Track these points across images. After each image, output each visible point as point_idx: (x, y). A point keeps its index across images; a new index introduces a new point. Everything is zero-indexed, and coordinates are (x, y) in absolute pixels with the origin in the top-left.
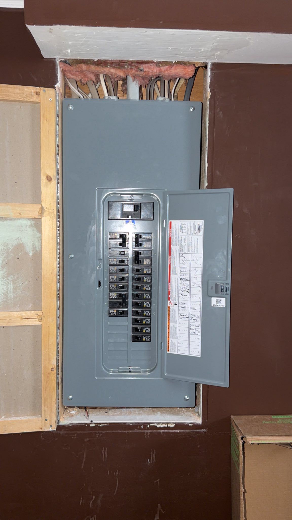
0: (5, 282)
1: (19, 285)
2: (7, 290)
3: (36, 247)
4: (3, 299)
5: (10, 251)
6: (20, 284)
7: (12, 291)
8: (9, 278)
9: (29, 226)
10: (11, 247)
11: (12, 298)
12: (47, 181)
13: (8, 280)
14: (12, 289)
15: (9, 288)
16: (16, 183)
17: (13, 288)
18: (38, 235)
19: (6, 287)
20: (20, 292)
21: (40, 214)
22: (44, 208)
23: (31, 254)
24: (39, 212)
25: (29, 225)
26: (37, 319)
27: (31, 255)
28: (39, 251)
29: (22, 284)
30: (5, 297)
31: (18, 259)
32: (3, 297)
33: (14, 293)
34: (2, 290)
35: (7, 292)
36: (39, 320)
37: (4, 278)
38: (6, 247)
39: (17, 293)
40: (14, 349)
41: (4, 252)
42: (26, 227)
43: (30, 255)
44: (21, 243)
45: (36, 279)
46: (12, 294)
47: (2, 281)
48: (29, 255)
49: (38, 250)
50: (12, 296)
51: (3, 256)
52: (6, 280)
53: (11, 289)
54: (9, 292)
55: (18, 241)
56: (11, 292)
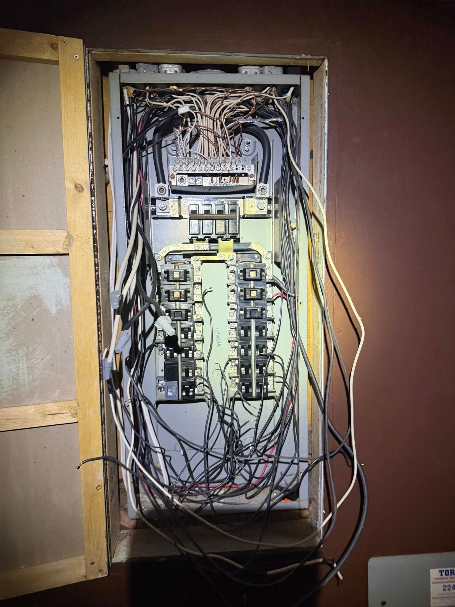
0: (14, 358)
1: (37, 362)
2: (17, 371)
3: (61, 300)
4: (13, 385)
5: (19, 307)
6: (39, 360)
7: (26, 372)
8: (20, 352)
9: (48, 266)
10: (20, 302)
11: (26, 383)
12: (76, 192)
13: (18, 354)
14: (25, 369)
15: (21, 368)
16: (23, 196)
17: (28, 367)
18: (66, 280)
19: (15, 366)
20: (39, 373)
21: (66, 246)
22: (73, 236)
23: (54, 311)
24: (65, 244)
25: (49, 265)
26: (69, 414)
27: (53, 313)
28: (67, 305)
29: (42, 359)
30: (15, 382)
31: (33, 320)
32: (11, 382)
33: (29, 374)
34: (9, 372)
35: (18, 374)
36: (72, 416)
37: (11, 353)
38: (11, 302)
39: (35, 374)
40: (35, 462)
41: (9, 310)
42: (44, 267)
43: (52, 313)
44: (37, 293)
45: (64, 351)
46: (26, 376)
47: (9, 357)
48: (51, 312)
49: (65, 304)
50: (27, 380)
51: (8, 318)
52: (14, 355)
53: (23, 369)
54: (20, 374)
55: (31, 291)
56: (23, 373)
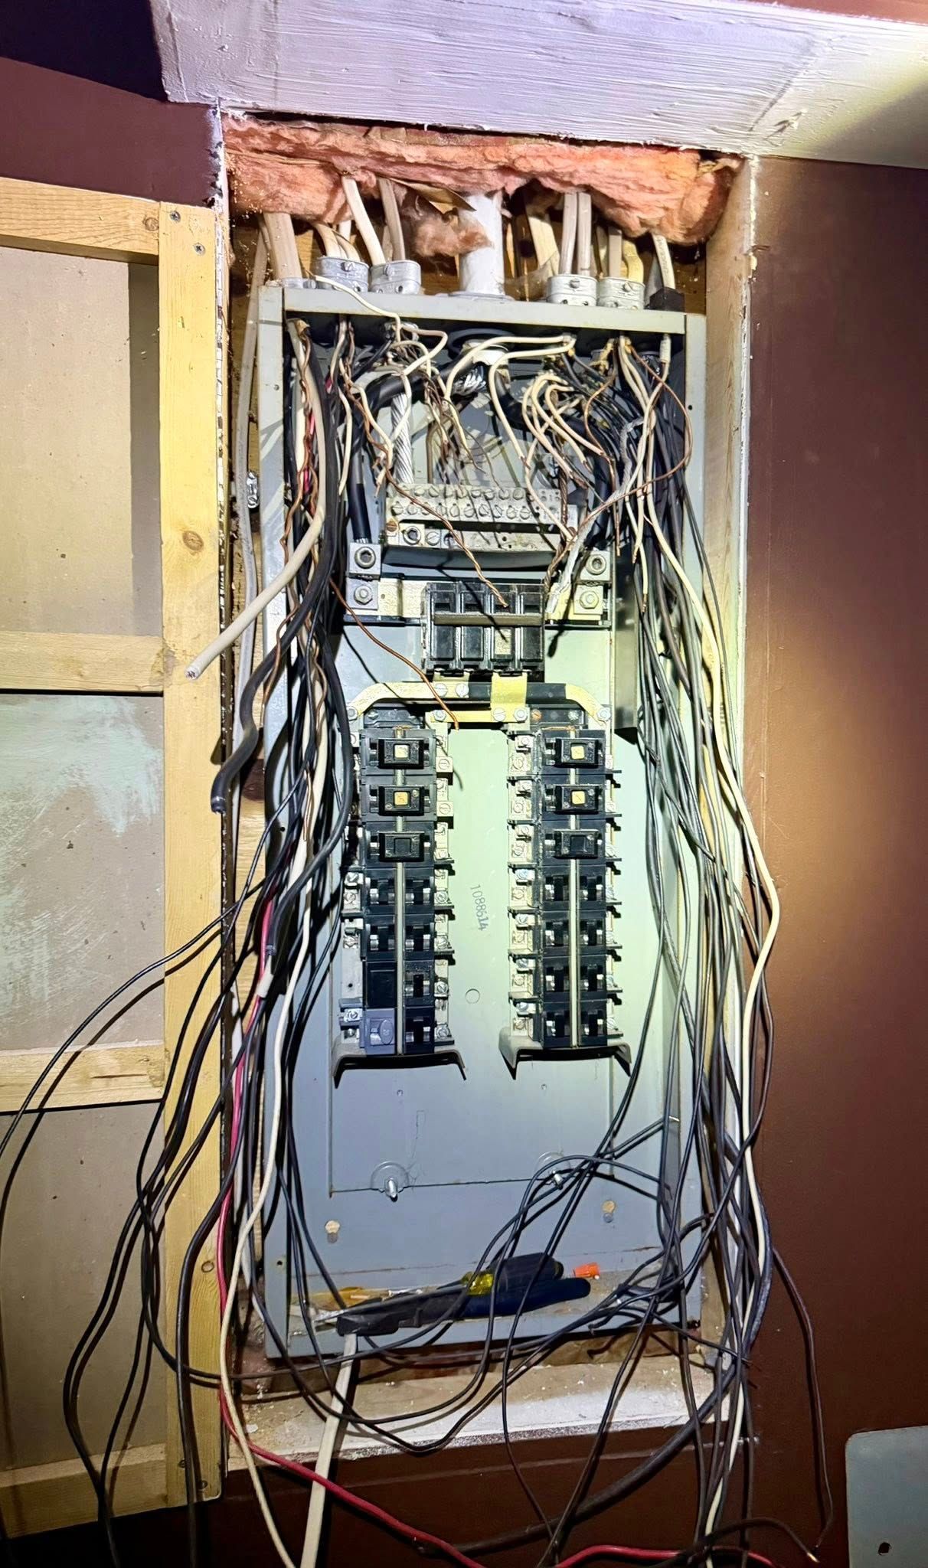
0: (21, 939)
1: (74, 948)
2: (25, 969)
3: (139, 801)
4: (13, 1002)
5: (38, 817)
6: (79, 945)
7: (46, 972)
8: (35, 923)
9: (112, 721)
10: (41, 804)
11: (47, 998)
12: (187, 551)
13: (31, 928)
14: (46, 965)
15: (36, 962)
16: (63, 556)
17: (52, 961)
18: (151, 754)
19: (20, 956)
20: (79, 976)
21: (158, 675)
22: (174, 653)
23: (120, 827)
24: (156, 669)
25: (114, 718)
26: (146, 1078)
27: (118, 831)
28: (152, 815)
29: (87, 942)
30: (18, 995)
31: (70, 846)
32: (11, 996)
33: (52, 979)
34: (8, 971)
35: (26, 977)
36: (152, 1082)
37: (13, 925)
38: (21, 802)
39: (67, 978)
40: (55, 1198)
41: (16, 821)
42: (102, 723)
43: (115, 833)
44: (82, 784)
45: (139, 924)
46: (46, 984)
47: (8, 934)
48: (113, 830)
49: (146, 811)
50: (47, 991)
51: (11, 839)
52: (22, 930)
53: (41, 965)
54: (32, 976)
55: (71, 779)
56: (40, 975)
